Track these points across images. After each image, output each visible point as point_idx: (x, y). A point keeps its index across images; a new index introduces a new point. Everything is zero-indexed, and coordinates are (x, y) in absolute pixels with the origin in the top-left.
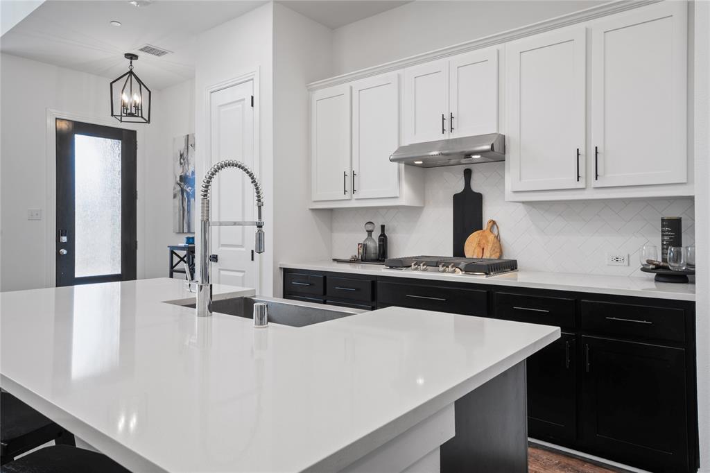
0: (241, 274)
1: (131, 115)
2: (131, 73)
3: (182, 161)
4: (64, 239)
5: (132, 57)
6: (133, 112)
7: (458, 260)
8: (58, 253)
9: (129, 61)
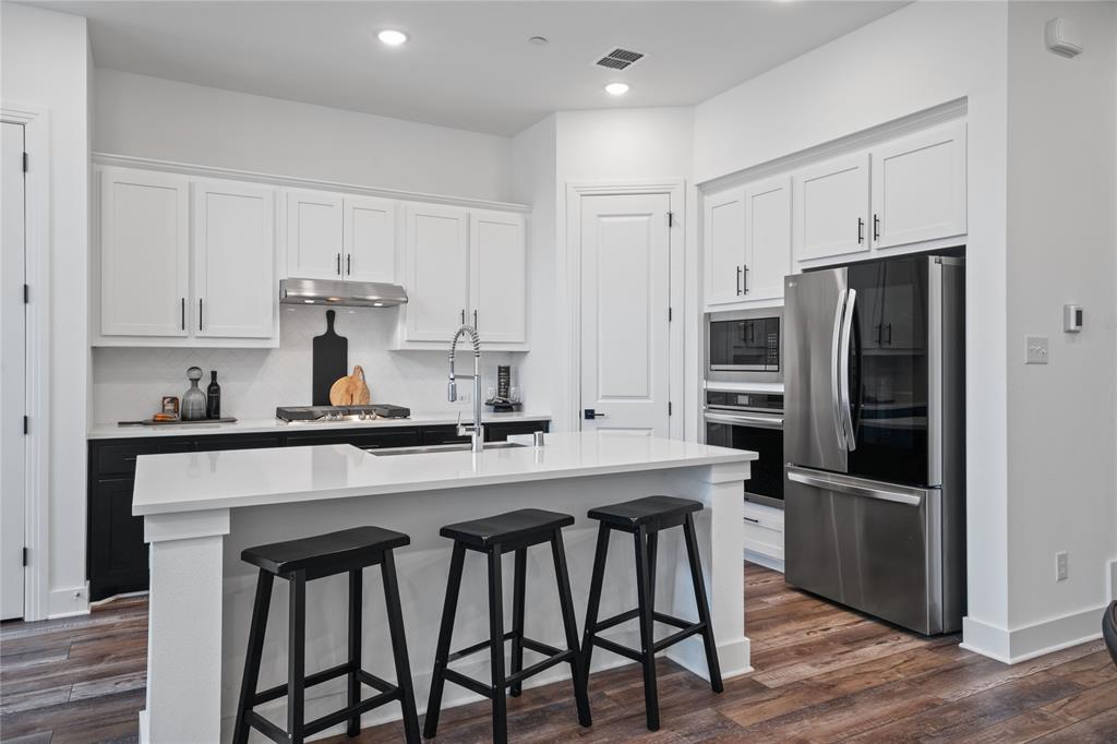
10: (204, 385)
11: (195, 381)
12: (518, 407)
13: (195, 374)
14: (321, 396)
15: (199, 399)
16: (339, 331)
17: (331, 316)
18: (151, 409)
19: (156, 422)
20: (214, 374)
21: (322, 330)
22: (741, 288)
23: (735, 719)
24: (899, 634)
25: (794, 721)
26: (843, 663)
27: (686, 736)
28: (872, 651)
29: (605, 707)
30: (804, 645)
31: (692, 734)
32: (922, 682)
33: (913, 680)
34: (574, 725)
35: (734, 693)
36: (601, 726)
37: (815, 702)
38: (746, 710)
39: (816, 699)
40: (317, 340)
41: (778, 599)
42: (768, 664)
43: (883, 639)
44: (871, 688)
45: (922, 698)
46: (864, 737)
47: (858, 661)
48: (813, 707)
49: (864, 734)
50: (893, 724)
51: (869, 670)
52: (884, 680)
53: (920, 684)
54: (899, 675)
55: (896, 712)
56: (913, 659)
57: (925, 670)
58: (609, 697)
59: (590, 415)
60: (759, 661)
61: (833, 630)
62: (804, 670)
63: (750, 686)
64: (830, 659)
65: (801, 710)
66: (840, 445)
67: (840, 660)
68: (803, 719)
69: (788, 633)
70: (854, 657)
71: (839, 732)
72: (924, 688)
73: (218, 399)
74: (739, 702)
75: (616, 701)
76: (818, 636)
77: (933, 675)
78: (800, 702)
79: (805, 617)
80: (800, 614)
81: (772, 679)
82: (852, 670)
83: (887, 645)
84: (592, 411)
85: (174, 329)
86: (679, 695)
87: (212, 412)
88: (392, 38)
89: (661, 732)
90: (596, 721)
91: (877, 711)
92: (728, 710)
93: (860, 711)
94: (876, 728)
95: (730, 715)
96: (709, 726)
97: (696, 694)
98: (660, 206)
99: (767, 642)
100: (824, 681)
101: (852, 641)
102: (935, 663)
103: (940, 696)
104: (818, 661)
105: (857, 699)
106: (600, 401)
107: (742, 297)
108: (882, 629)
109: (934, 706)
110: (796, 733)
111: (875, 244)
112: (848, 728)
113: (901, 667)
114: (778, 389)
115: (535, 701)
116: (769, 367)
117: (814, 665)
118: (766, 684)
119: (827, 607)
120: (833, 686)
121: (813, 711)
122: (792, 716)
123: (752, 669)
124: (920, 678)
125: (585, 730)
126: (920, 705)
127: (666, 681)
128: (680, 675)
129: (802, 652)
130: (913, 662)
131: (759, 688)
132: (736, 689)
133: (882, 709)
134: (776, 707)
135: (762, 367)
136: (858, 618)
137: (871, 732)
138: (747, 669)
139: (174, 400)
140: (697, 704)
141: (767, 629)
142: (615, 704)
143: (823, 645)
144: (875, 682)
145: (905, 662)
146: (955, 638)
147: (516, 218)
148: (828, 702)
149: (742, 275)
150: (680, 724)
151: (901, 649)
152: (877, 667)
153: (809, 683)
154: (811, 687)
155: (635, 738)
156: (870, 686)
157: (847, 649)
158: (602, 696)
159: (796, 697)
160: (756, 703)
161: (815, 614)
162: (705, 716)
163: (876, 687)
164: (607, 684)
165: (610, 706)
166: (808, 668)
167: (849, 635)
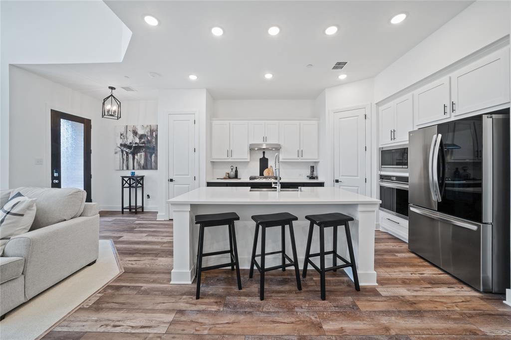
0: (188, 186)
1: (111, 115)
2: (112, 95)
3: (122, 137)
4: (56, 175)
5: (112, 88)
6: (113, 114)
7: (261, 177)
8: (52, 182)
9: (111, 90)
10: (234, 170)
11: (232, 169)
12: (317, 178)
13: (232, 168)
14: (261, 174)
15: (233, 174)
16: (266, 157)
17: (264, 153)
18: (224, 176)
19: (225, 178)
20: (236, 168)
21: (262, 157)
22: (393, 138)
23: (359, 306)
24: (463, 286)
25: (387, 316)
26: (425, 293)
27: (334, 307)
28: (444, 291)
29: (310, 284)
30: (407, 279)
31: (337, 307)
32: (471, 316)
33: (465, 314)
34: (296, 288)
35: (364, 293)
36: (305, 292)
37: (402, 309)
38: (366, 303)
39: (403, 307)
40: (260, 159)
41: (403, 255)
42: (386, 284)
43: (452, 286)
44: (436, 311)
45: (468, 326)
46: (423, 338)
47: (433, 294)
48: (400, 311)
49: (424, 336)
50: (444, 336)
51: (439, 300)
52: (446, 309)
53: (469, 317)
54: (457, 308)
55: (448, 329)
56: (468, 301)
57: (474, 310)
58: (314, 280)
59: (337, 181)
60: (381, 281)
61: (425, 275)
62: (403, 291)
63: (373, 292)
64: (419, 289)
65: (393, 311)
66: (434, 199)
67: (423, 291)
68: (392, 316)
69: (402, 272)
70: (432, 292)
71: (409, 330)
72: (471, 320)
73: (237, 173)
74: (365, 298)
75: (315, 283)
76: (417, 276)
77: (479, 315)
78: (394, 307)
79: (413, 266)
80: (411, 264)
81: (384, 291)
82: (429, 297)
83: (454, 289)
84: (338, 180)
85: (226, 157)
86: (341, 287)
87: (236, 177)
88: (269, 76)
89: (326, 302)
90: (304, 289)
91: (436, 325)
92: (358, 300)
93: (425, 322)
94: (432, 334)
95: (358, 303)
96: (347, 305)
97: (348, 289)
98: (361, 113)
99: (391, 273)
100: (410, 299)
101: (434, 283)
102: (482, 308)
103: (482, 329)
104: (412, 288)
105: (426, 314)
106: (341, 177)
107: (393, 141)
108: (454, 281)
109: (475, 334)
110: (385, 322)
111: (453, 114)
112: (415, 329)
113: (459, 304)
114: (406, 175)
115: (288, 275)
116: (404, 167)
117: (408, 290)
118: (381, 293)
119: (426, 263)
120: (415, 303)
121: (399, 313)
122: (387, 313)
123: (377, 284)
124: (470, 314)
125: (299, 291)
126: (466, 330)
127: (338, 280)
128: (346, 279)
129: (405, 282)
130: (468, 303)
131: (377, 294)
132: (367, 292)
133: (439, 324)
134: (381, 306)
135: (401, 167)
136: (441, 272)
137: (428, 336)
138: (374, 284)
139: (228, 173)
140: (346, 294)
141: (392, 267)
142: (314, 284)
143: (418, 281)
144: (440, 308)
145: (463, 301)
146: (501, 296)
147: (315, 122)
148: (409, 311)
149: (393, 133)
150: (335, 300)
151: (462, 294)
152: (444, 300)
153: (403, 298)
154: (402, 301)
155: (314, 301)
156: (436, 309)
157: (430, 286)
158: (312, 279)
159: (393, 304)
160: (373, 301)
161: (419, 265)
162: (348, 300)
163: (439, 311)
164: (316, 275)
165: (312, 284)
166: (405, 290)
167: (434, 279)
